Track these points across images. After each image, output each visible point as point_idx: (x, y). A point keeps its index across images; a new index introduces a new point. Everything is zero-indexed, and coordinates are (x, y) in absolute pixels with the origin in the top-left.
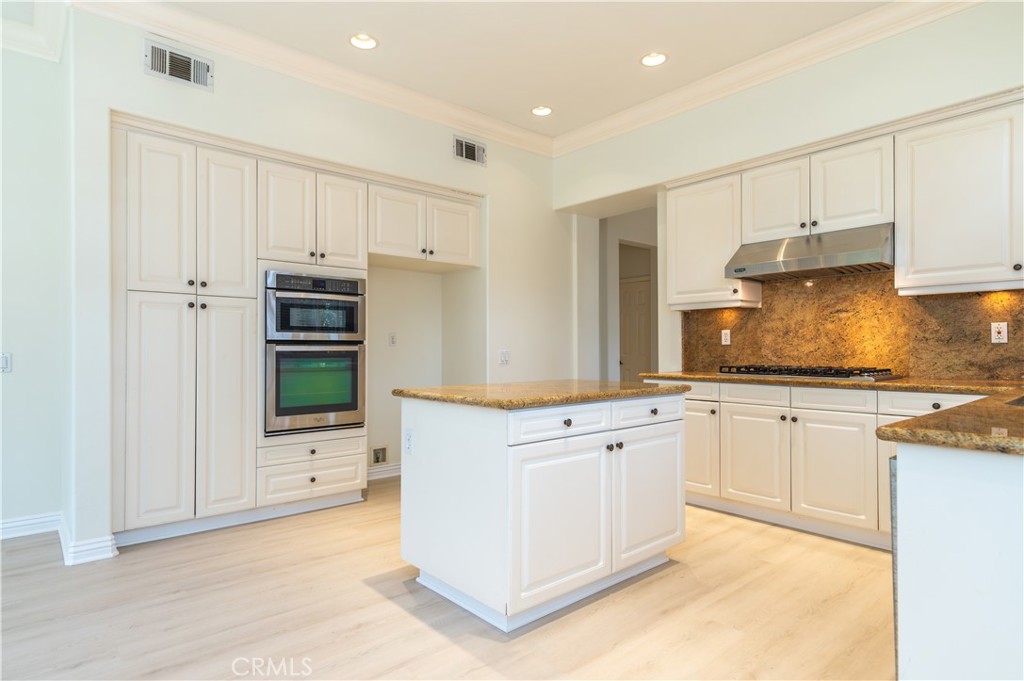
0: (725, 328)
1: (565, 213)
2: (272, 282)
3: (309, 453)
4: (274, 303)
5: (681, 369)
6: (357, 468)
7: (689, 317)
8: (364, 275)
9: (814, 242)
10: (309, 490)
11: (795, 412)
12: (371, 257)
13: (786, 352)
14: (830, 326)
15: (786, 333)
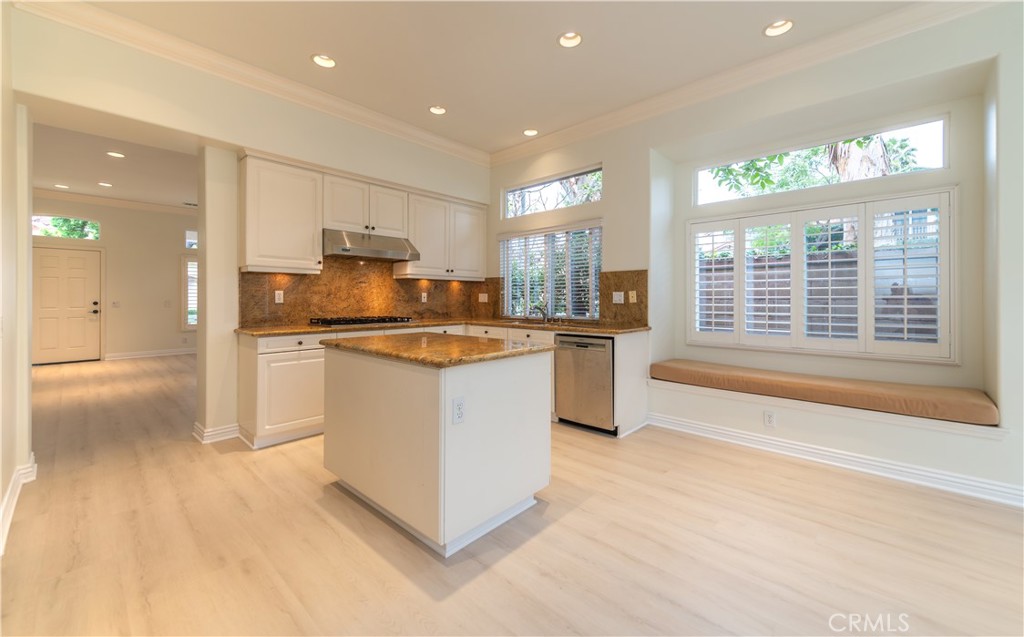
0: (279, 289)
7: (246, 278)
9: (366, 238)
13: (329, 308)
14: (356, 291)
15: (329, 295)
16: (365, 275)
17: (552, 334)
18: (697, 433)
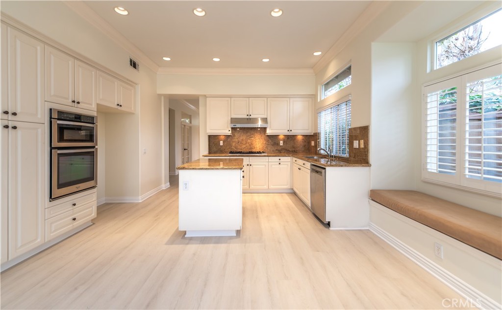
0: (221, 141)
1: (160, 95)
2: (55, 115)
3: (72, 206)
4: (56, 127)
5: (208, 153)
6: (92, 209)
7: (210, 137)
8: (95, 114)
9: (248, 120)
10: (72, 225)
11: (250, 163)
12: (98, 105)
13: (239, 147)
14: (249, 141)
15: (238, 142)
16: (253, 134)
17: (310, 164)
18: (385, 240)
